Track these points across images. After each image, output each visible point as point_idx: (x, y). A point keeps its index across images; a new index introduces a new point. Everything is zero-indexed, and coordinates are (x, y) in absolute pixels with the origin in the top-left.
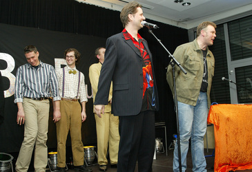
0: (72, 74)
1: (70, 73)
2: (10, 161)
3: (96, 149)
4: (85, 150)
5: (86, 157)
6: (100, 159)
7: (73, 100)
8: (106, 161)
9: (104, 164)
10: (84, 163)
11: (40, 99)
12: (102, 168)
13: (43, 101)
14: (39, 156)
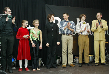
0: (84, 24)
1: (83, 23)
2: (60, 59)
3: (94, 57)
4: (90, 56)
5: (90, 59)
6: (95, 61)
7: (86, 35)
8: (99, 62)
9: (97, 63)
10: (89, 62)
11: (69, 35)
12: (96, 65)
13: (70, 36)
14: (70, 58)
